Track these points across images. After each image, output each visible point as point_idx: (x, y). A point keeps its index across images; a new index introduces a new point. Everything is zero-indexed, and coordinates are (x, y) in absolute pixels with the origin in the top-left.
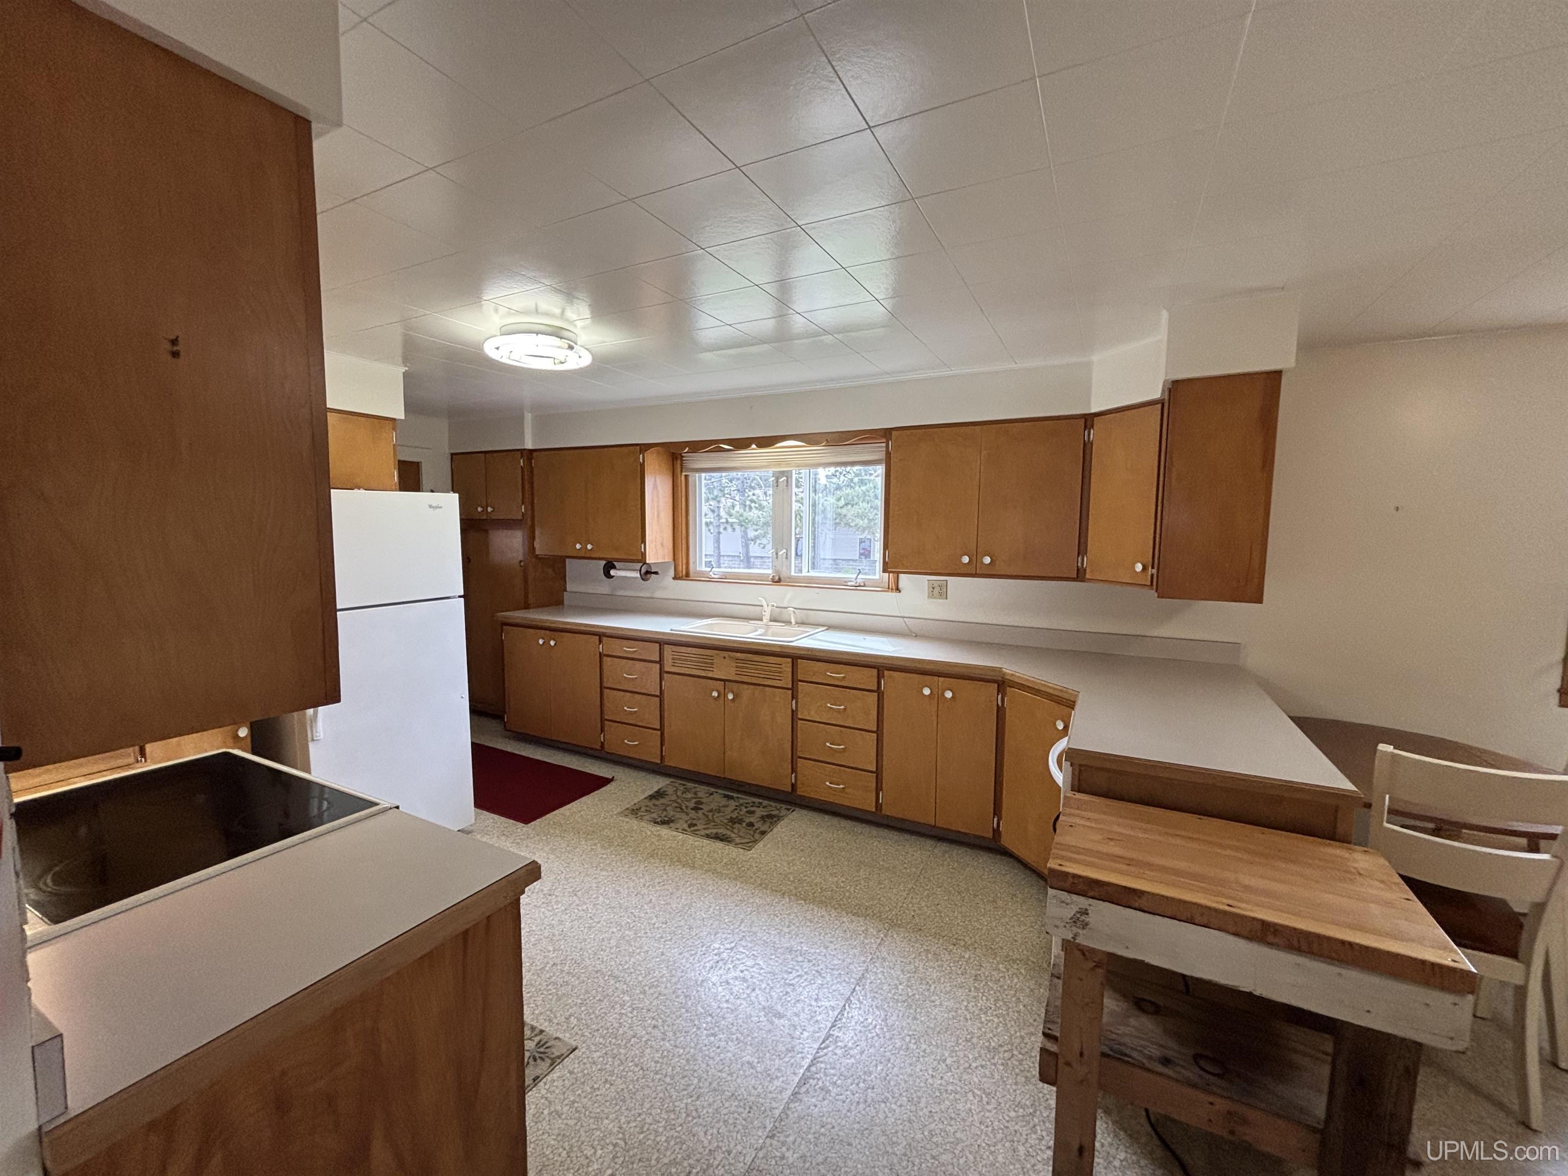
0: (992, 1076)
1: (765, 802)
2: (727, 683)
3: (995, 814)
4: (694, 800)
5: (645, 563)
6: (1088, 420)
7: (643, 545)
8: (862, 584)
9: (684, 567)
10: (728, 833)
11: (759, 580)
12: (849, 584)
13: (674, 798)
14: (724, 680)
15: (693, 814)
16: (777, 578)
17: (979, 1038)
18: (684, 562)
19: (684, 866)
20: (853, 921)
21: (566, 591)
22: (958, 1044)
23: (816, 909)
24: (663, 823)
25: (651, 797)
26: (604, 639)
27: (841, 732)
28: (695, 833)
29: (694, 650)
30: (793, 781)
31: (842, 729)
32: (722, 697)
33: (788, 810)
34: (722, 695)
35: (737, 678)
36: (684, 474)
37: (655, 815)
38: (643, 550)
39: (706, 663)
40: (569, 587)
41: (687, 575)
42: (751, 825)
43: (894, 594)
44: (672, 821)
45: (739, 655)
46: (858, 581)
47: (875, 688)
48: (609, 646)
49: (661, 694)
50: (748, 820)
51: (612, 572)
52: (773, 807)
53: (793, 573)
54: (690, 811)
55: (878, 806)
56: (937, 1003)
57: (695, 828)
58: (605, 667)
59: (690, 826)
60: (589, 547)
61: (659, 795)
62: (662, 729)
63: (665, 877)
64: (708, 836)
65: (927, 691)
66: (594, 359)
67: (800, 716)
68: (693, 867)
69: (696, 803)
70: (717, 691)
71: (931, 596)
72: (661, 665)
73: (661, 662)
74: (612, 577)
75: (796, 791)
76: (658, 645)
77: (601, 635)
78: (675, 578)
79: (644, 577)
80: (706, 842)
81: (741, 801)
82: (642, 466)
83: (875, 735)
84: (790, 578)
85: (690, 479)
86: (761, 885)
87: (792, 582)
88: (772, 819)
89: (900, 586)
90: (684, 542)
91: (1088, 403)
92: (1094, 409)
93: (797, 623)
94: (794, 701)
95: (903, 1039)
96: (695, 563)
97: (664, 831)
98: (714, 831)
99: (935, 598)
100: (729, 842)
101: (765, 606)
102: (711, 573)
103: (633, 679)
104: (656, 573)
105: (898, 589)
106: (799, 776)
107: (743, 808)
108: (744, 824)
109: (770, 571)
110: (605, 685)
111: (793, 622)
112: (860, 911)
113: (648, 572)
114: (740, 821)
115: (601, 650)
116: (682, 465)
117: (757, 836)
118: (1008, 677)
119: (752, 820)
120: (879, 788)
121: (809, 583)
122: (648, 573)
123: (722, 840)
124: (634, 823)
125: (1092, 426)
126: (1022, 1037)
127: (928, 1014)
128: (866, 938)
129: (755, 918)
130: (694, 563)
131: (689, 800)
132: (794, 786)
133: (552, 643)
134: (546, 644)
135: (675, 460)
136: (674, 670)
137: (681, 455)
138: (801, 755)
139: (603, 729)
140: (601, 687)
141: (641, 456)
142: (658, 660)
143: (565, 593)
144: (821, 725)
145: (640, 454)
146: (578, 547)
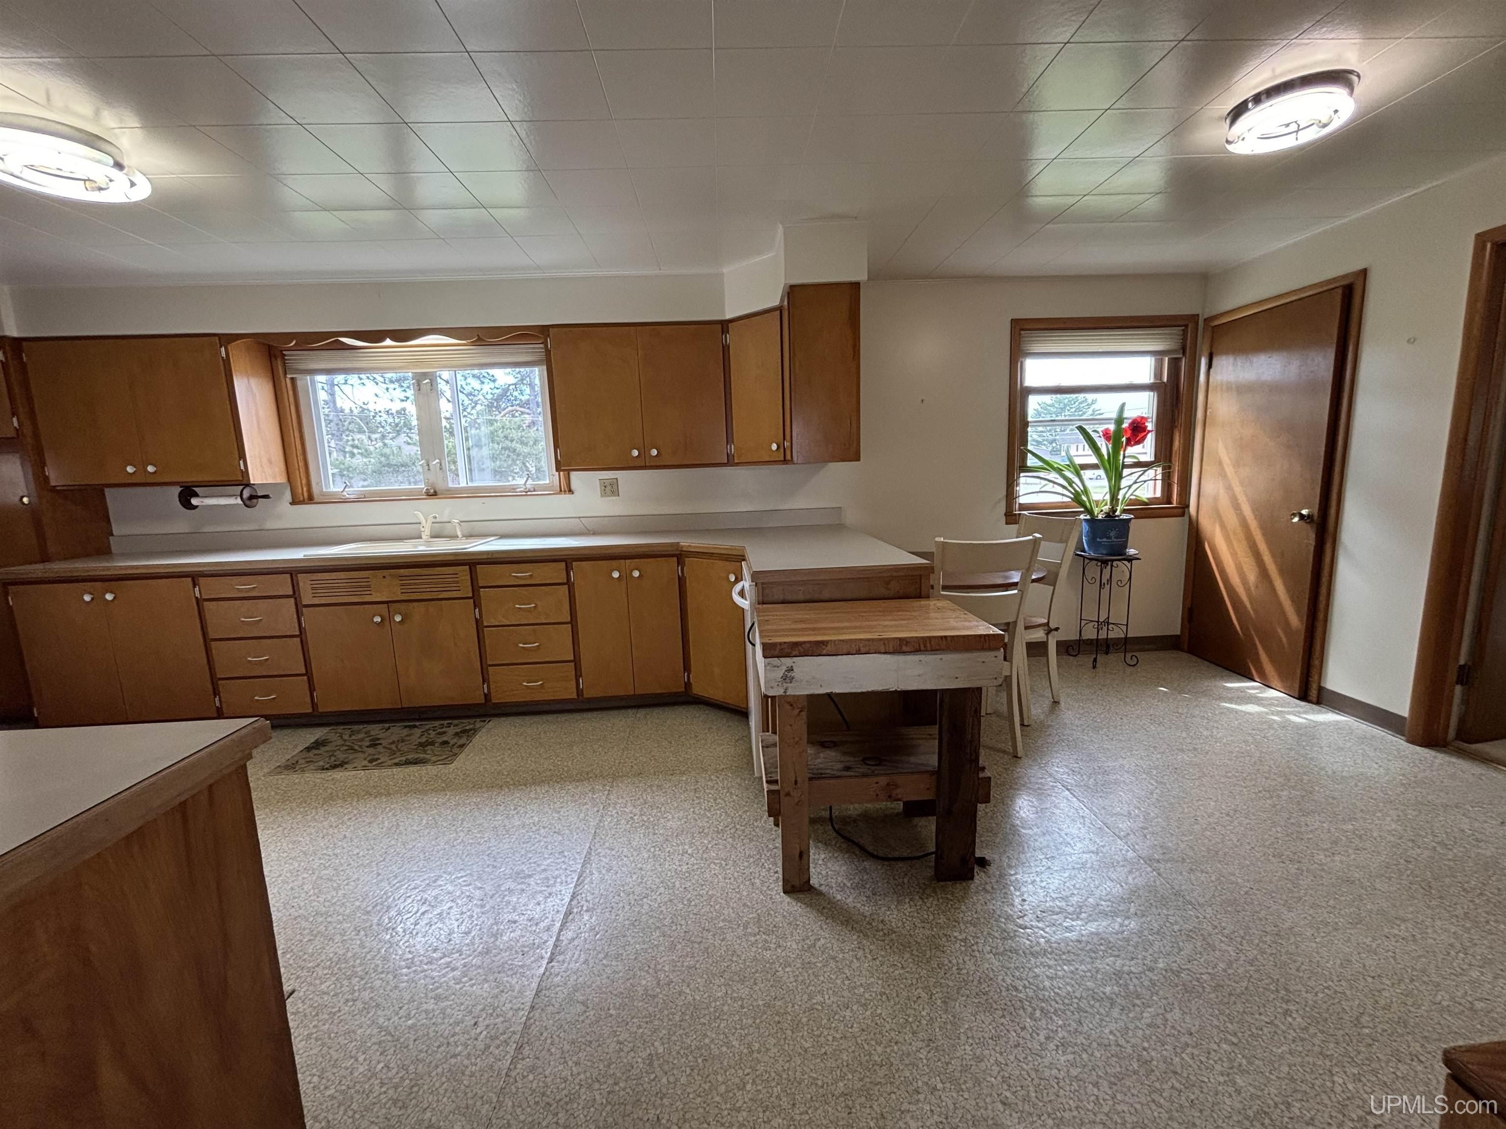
0: (726, 847)
1: (456, 722)
2: (389, 604)
3: (685, 670)
4: (367, 739)
5: (248, 485)
6: (724, 325)
7: (241, 462)
8: (532, 490)
9: (305, 489)
10: (421, 756)
11: (410, 496)
12: (518, 490)
13: (340, 742)
14: (387, 602)
15: (371, 751)
16: (432, 491)
17: (709, 828)
18: (304, 482)
19: (376, 797)
20: (578, 787)
21: (112, 535)
22: (693, 838)
23: (538, 788)
24: (334, 767)
25: (308, 749)
26: (202, 581)
27: (533, 630)
28: (380, 766)
29: (342, 575)
30: (486, 691)
31: (535, 627)
32: (387, 623)
33: (484, 721)
34: (387, 619)
35: (404, 597)
36: (289, 376)
37: (321, 763)
38: (242, 468)
39: (361, 587)
40: (116, 530)
42: (446, 743)
43: (568, 496)
44: (347, 763)
45: (402, 571)
46: (528, 486)
47: (565, 581)
48: (209, 588)
49: (301, 632)
50: (440, 740)
51: (194, 501)
52: (466, 724)
53: (451, 485)
54: (365, 749)
55: (579, 692)
56: (670, 817)
57: (379, 761)
58: (208, 616)
59: (371, 761)
60: (151, 469)
61: (318, 744)
62: (308, 673)
63: (355, 812)
64: (396, 764)
65: (616, 575)
66: (154, 189)
67: (485, 624)
68: (389, 794)
69: (371, 741)
70: (380, 616)
71: (604, 494)
72: (296, 599)
73: (295, 594)
74: (196, 507)
75: (490, 700)
76: (288, 576)
77: (195, 576)
78: (293, 503)
79: (248, 502)
80: (395, 770)
81: (427, 727)
82: (227, 362)
83: (570, 625)
84: (450, 490)
85: (299, 383)
86: (474, 787)
87: (453, 494)
88: (469, 733)
89: (573, 487)
90: (300, 458)
91: (723, 312)
92: (728, 316)
93: (463, 536)
94: (477, 610)
95: (649, 851)
96: (319, 483)
97: (338, 774)
98: (404, 759)
99: (608, 496)
100: (424, 763)
101: (424, 522)
102: (345, 493)
103: (255, 621)
104: (266, 497)
105: (570, 491)
106: (492, 686)
107: (431, 732)
108: (437, 745)
109: (422, 486)
110: (212, 634)
111: (460, 536)
112: (583, 777)
113: (251, 497)
114: (432, 743)
115: (198, 595)
116: (284, 364)
117: (455, 750)
118: (684, 549)
119: (445, 739)
120: (578, 675)
121: (474, 493)
122: (253, 498)
123: (416, 763)
124: (295, 777)
125: (728, 332)
126: (741, 816)
127: (664, 827)
128: (594, 794)
129: (477, 814)
130: (317, 484)
131: (362, 740)
132: (487, 696)
133: (109, 597)
134: (98, 598)
135: (273, 359)
136: (316, 601)
137: (282, 351)
138: (491, 663)
139: (216, 692)
140: (205, 641)
141: (223, 349)
142: (291, 593)
143: (111, 538)
144: (511, 628)
145: (221, 347)
146: (130, 469)
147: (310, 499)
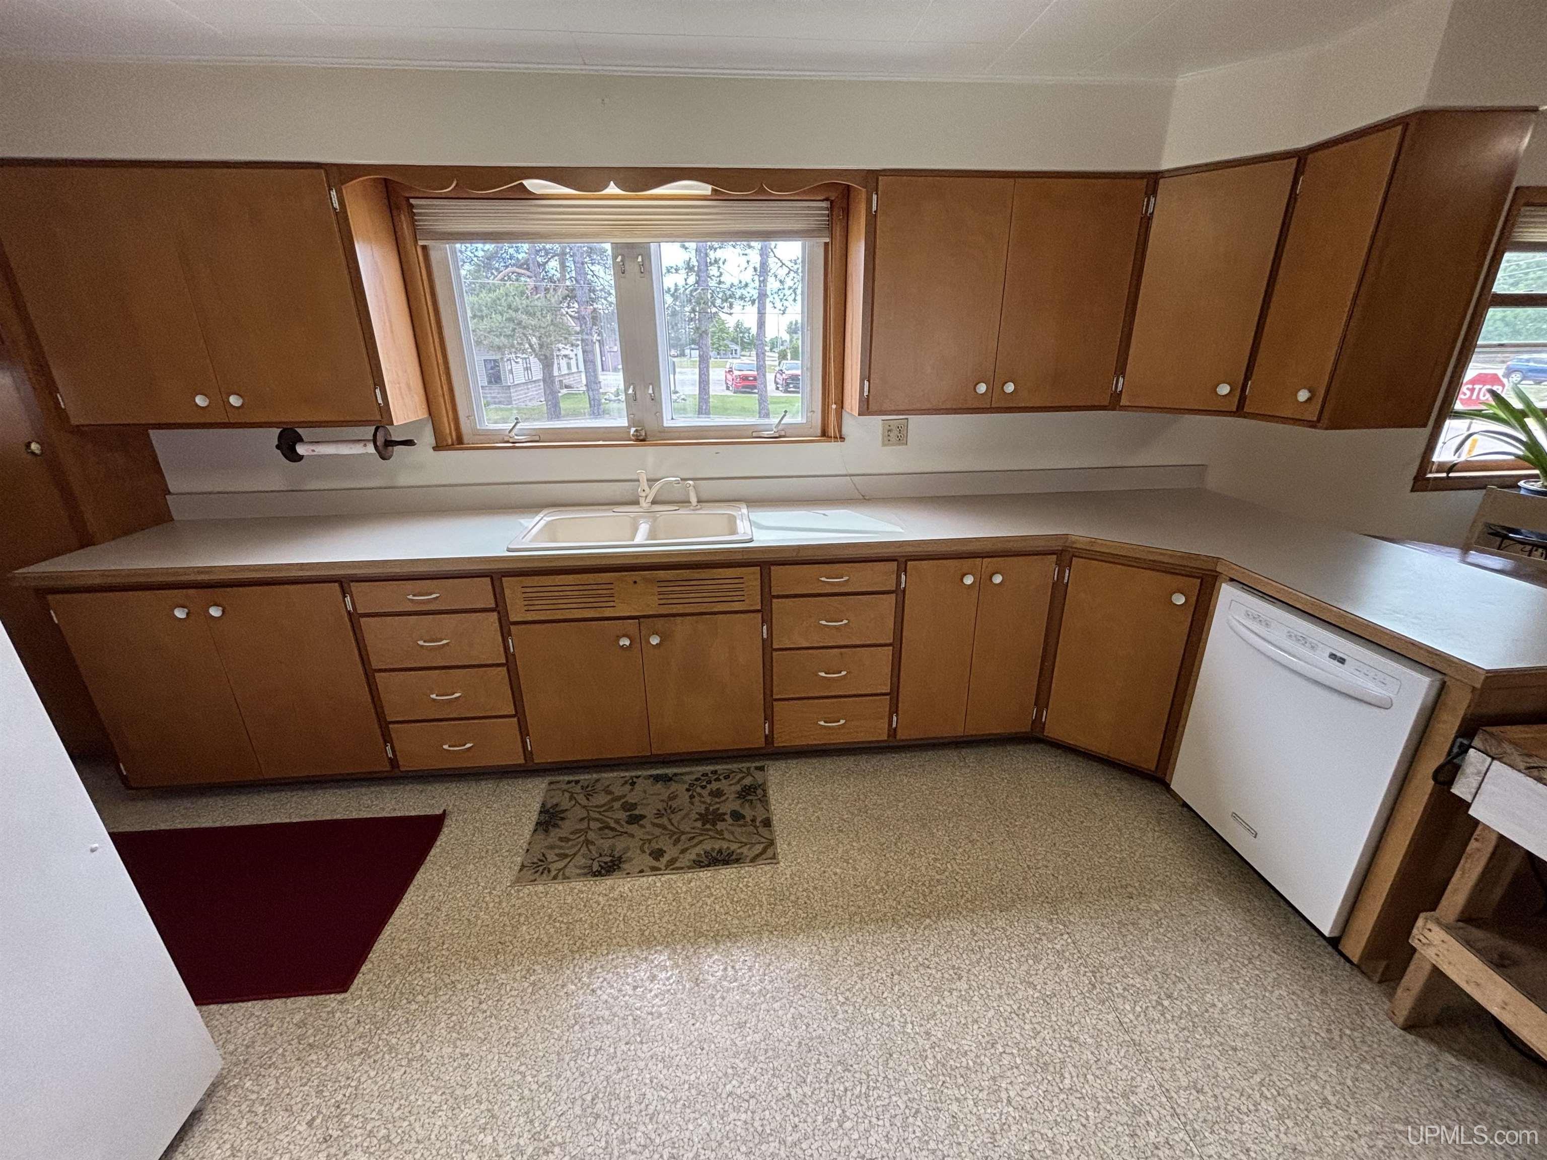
1: (721, 769)
2: (642, 620)
3: (1036, 704)
4: (617, 805)
5: (385, 426)
6: (1153, 180)
7: (378, 391)
8: (783, 433)
9: (451, 425)
10: (722, 844)
11: (609, 438)
12: (765, 434)
13: (581, 812)
14: (638, 618)
15: (638, 832)
16: (637, 434)
18: (450, 416)
21: (169, 493)
24: (606, 869)
25: (542, 827)
26: (352, 587)
27: (841, 654)
29: (571, 579)
30: (767, 733)
31: (843, 650)
32: (640, 644)
33: (760, 769)
34: (639, 641)
35: (662, 610)
36: (421, 243)
37: (580, 861)
38: (380, 401)
39: (598, 596)
40: (174, 485)
41: (460, 440)
42: (737, 816)
43: (841, 444)
44: (619, 860)
45: (662, 574)
46: (776, 428)
47: (893, 588)
48: (367, 598)
49: (508, 660)
50: (726, 810)
51: (301, 449)
54: (628, 828)
55: (891, 732)
57: (668, 857)
58: (367, 637)
59: (654, 856)
60: (234, 400)
61: (550, 816)
62: (519, 713)
64: (698, 864)
65: (969, 580)
67: (775, 646)
69: (624, 809)
70: (627, 636)
72: (500, 613)
73: (499, 607)
74: (300, 458)
75: (773, 743)
76: (487, 580)
77: (345, 580)
78: (437, 448)
79: (382, 452)
80: (704, 875)
81: (687, 780)
82: (342, 218)
83: (891, 648)
85: (434, 255)
86: (852, 920)
87: (670, 438)
88: (755, 794)
90: (444, 378)
91: (1157, 159)
93: (698, 503)
94: (765, 627)
96: (470, 415)
98: (700, 851)
99: (893, 445)
100: (737, 861)
102: (512, 433)
103: (443, 645)
104: (409, 443)
105: (842, 438)
106: (777, 726)
107: (700, 790)
108: (728, 819)
110: (375, 665)
111: (694, 502)
113: (386, 443)
114: (718, 816)
115: (350, 607)
116: (413, 222)
117: (763, 833)
119: (731, 807)
120: (894, 709)
121: (700, 438)
122: (390, 444)
123: (724, 863)
124: (559, 891)
125: (1156, 193)
130: (467, 417)
131: (608, 808)
132: (768, 737)
133: (215, 612)
134: (198, 614)
135: (395, 213)
136: (530, 617)
137: (408, 199)
138: (779, 697)
139: (387, 738)
140: (366, 674)
141: (333, 193)
142: (493, 606)
143: (167, 497)
144: (810, 651)
145: (330, 189)
146: (200, 401)
147: (459, 442)
